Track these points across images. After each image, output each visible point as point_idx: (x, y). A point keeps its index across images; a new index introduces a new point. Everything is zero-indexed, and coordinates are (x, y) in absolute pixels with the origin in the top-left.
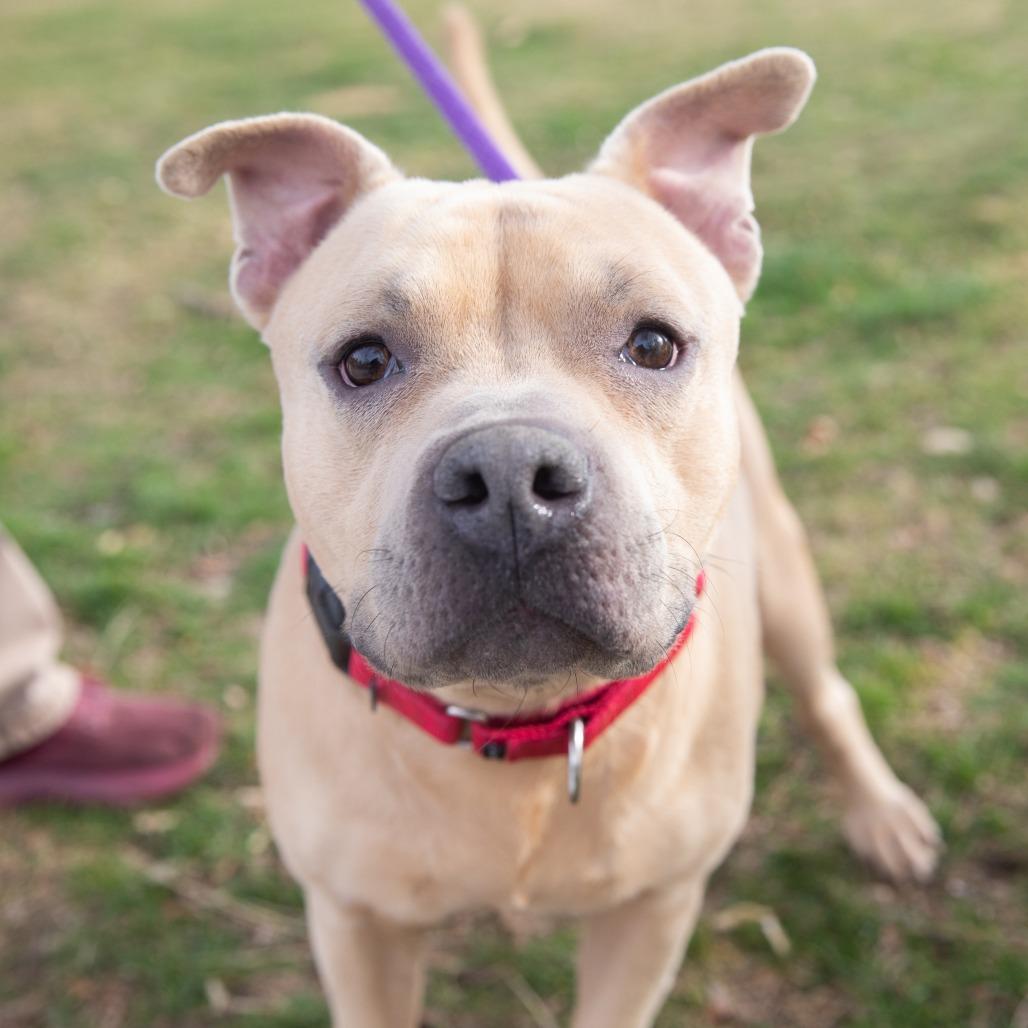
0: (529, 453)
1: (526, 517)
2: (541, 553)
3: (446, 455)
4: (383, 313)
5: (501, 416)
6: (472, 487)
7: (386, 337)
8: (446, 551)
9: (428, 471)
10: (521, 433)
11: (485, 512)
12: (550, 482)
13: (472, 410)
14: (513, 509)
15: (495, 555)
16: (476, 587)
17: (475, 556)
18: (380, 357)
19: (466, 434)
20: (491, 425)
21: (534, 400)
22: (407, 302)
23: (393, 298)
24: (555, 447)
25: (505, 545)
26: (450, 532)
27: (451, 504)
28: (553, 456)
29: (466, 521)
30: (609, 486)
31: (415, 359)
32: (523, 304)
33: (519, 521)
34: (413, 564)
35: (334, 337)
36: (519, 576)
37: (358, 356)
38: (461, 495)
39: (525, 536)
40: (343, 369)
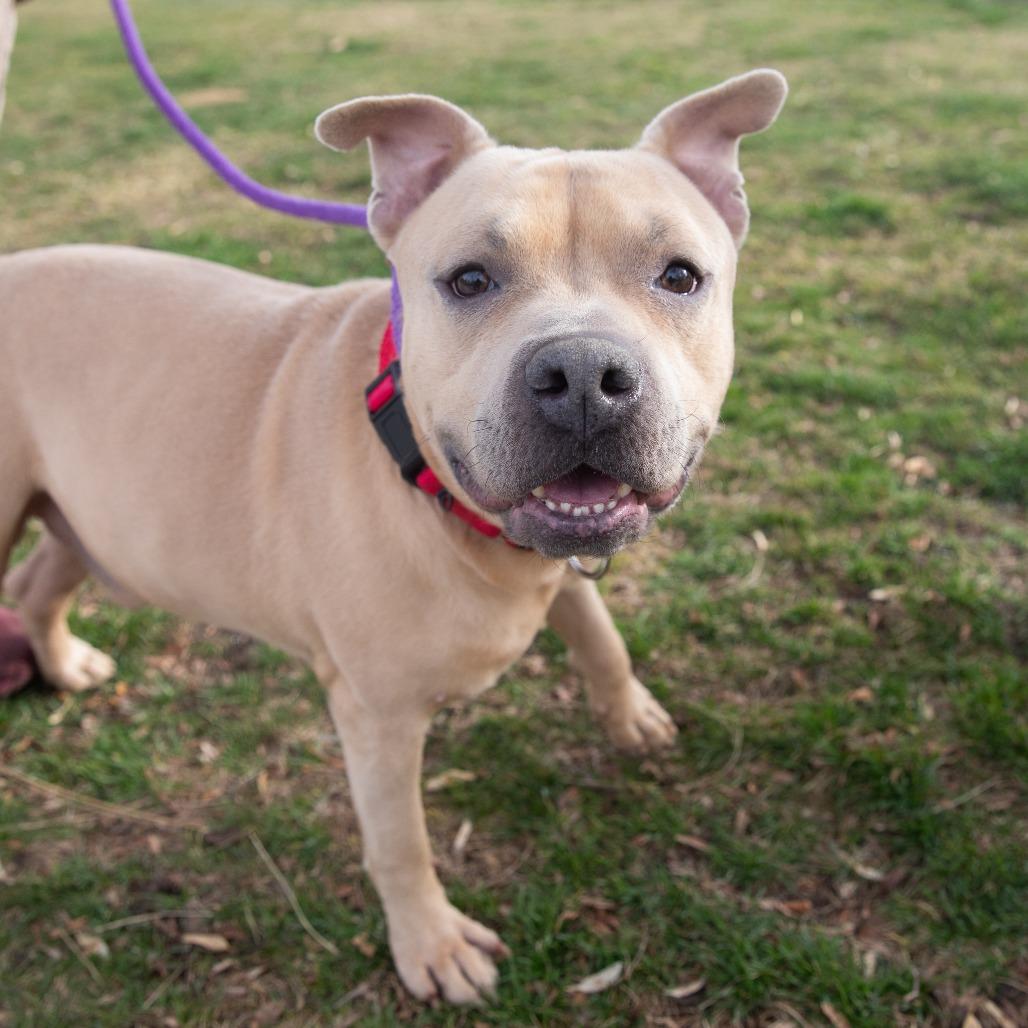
0: (600, 359)
1: (595, 407)
2: (602, 433)
3: (537, 355)
4: (485, 248)
5: (576, 329)
6: (556, 381)
7: (486, 266)
8: (534, 427)
9: (521, 366)
10: (595, 344)
11: (564, 401)
12: (614, 380)
13: (551, 322)
14: (585, 399)
15: (569, 432)
16: (553, 454)
17: (556, 431)
18: (482, 278)
19: (552, 340)
20: (571, 336)
21: (598, 317)
22: (503, 240)
23: (494, 239)
24: (621, 355)
25: (577, 426)
26: (539, 414)
27: (538, 392)
28: (617, 362)
29: (549, 406)
30: (653, 385)
31: (509, 280)
32: (588, 240)
33: (590, 410)
34: (507, 433)
35: (448, 264)
36: (585, 447)
37: (466, 277)
38: (546, 386)
39: (592, 419)
40: (454, 285)
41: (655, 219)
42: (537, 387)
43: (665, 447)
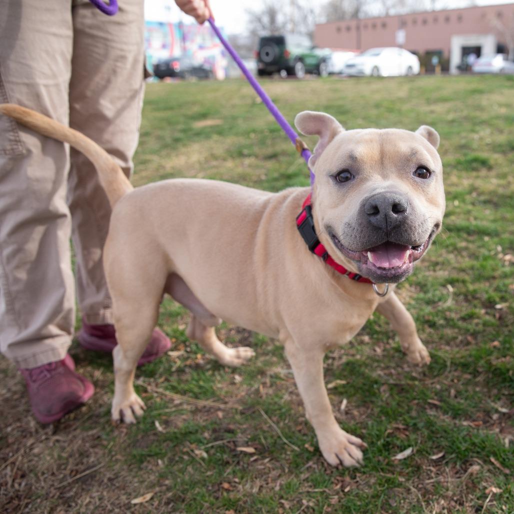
0: (390, 200)
1: (390, 218)
2: (394, 228)
3: (369, 201)
4: (349, 162)
5: (383, 190)
6: (375, 210)
7: (350, 169)
8: (368, 228)
9: (363, 205)
10: (388, 195)
11: (378, 217)
12: (397, 208)
13: (375, 189)
14: (386, 216)
15: (380, 229)
16: (375, 237)
17: (376, 228)
18: (349, 175)
19: (374, 196)
20: (380, 193)
21: (392, 186)
22: (356, 158)
23: (352, 158)
24: (398, 198)
25: (384, 226)
26: (369, 222)
27: (369, 215)
28: (397, 201)
29: (373, 219)
30: (413, 209)
31: (358, 174)
32: (387, 157)
33: (389, 220)
34: (358, 230)
35: (335, 169)
36: (388, 234)
37: (342, 175)
38: (372, 212)
39: (390, 223)
40: (338, 178)
41: (412, 149)
42: (368, 213)
43: (420, 231)
